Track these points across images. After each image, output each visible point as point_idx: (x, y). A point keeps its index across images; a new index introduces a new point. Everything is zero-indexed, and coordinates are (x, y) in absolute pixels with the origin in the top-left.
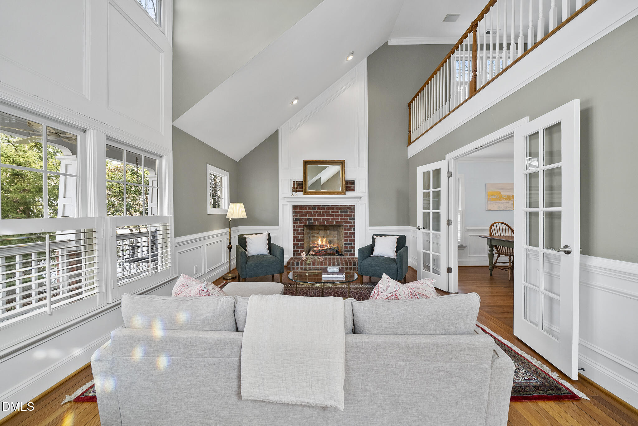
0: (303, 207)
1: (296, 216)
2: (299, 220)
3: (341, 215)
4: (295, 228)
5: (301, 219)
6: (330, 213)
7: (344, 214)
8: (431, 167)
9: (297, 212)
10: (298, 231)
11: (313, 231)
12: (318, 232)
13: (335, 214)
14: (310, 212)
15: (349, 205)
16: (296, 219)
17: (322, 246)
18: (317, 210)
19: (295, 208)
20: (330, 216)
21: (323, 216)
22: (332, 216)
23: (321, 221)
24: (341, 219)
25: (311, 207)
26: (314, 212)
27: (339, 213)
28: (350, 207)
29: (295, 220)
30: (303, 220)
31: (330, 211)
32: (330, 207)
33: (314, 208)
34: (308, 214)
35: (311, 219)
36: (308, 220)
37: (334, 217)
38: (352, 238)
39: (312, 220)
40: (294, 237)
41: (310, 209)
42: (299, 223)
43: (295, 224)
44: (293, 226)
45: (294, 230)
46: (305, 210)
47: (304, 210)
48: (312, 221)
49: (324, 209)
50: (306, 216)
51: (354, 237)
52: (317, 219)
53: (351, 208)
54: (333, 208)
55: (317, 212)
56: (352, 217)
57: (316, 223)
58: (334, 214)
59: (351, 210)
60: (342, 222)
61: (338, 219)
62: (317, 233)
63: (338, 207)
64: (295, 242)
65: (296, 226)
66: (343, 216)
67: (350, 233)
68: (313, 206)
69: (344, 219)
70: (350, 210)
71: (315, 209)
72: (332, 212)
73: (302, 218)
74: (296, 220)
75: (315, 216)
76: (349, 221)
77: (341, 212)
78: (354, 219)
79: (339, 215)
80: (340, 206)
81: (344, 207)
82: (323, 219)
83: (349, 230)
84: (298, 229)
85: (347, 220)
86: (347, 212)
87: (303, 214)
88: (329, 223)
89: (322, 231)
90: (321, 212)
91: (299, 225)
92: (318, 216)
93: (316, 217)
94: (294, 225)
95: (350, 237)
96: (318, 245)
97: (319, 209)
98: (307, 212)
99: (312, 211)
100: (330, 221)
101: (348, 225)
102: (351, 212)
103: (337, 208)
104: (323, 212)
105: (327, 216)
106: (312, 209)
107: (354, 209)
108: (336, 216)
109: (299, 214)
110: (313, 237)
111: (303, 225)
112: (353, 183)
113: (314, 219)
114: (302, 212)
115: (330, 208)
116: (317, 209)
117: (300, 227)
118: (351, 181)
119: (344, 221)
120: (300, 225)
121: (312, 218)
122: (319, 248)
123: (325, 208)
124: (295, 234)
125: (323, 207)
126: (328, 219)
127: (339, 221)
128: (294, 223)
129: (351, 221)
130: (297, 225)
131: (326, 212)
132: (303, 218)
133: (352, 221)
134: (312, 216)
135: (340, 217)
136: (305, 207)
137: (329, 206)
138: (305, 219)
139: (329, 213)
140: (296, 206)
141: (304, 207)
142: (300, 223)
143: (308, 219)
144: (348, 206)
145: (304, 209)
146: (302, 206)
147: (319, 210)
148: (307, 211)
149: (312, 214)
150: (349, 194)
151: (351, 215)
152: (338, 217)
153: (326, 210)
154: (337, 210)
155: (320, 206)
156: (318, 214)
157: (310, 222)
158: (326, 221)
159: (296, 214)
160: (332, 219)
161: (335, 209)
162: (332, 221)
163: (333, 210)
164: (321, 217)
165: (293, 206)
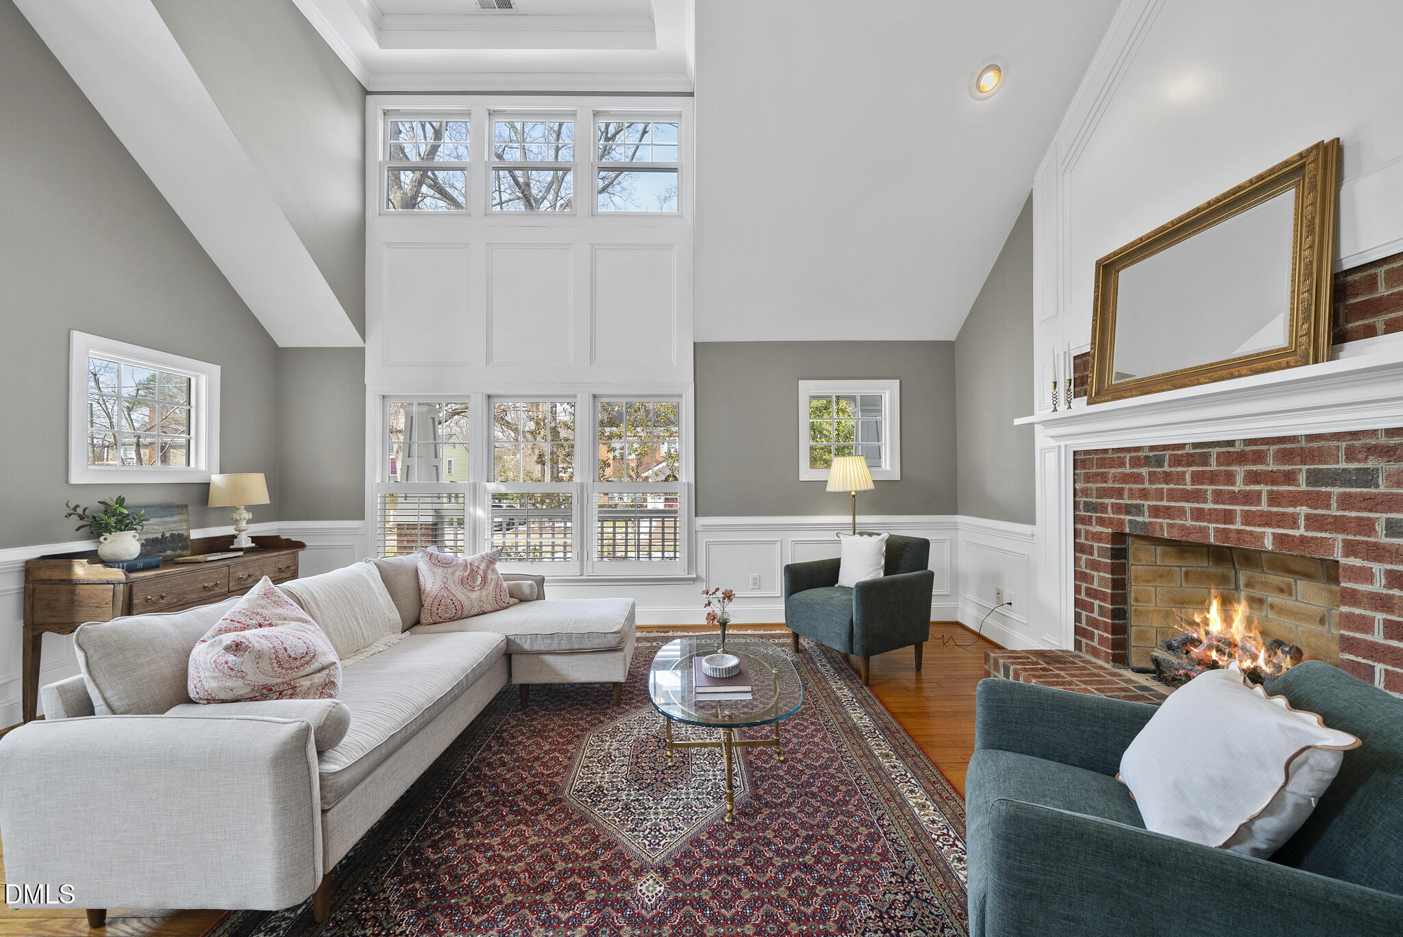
0: (1110, 455)
1: (1083, 492)
2: (1095, 508)
3: (1321, 500)
4: (1082, 540)
5: (1103, 508)
6: (1239, 486)
7: (1338, 490)
9: (1088, 478)
10: (1092, 554)
11: (1257, 576)
13: (1272, 492)
14: (1137, 478)
15: (1392, 433)
16: (1089, 507)
18: (1166, 468)
19: (1081, 460)
20: (1234, 498)
21: (1201, 496)
22: (1251, 498)
23: (1189, 523)
24: (1315, 523)
25: (1140, 454)
26: (1153, 477)
27: (1304, 487)
29: (1081, 507)
30: (1110, 509)
31: (1240, 471)
32: (1238, 448)
33: (1153, 456)
34: (1127, 486)
35: (1138, 510)
36: (1128, 513)
37: (1266, 507)
39: (1147, 514)
40: (1080, 576)
41: (1136, 462)
42: (1094, 522)
43: (1082, 523)
44: (1076, 533)
45: (1078, 548)
46: (1119, 470)
47: (1113, 471)
48: (1145, 518)
49: (1205, 459)
50: (1119, 493)
52: (1167, 512)
54: (1259, 457)
55: (1167, 478)
57: (1162, 529)
58: (1266, 488)
60: (1329, 544)
61: (1293, 522)
63: (1298, 449)
64: (1083, 596)
65: (1086, 532)
66: (1328, 506)
68: (1152, 448)
69: (1339, 524)
71: (1160, 461)
72: (1253, 478)
73: (1106, 501)
74: (1084, 511)
75: (1159, 495)
76: (1382, 540)
77: (1316, 478)
79: (1295, 500)
81: (1342, 445)
82: (1199, 515)
84: (1092, 547)
85: (1369, 531)
86: (1366, 477)
87: (1110, 485)
88: (1233, 536)
90: (1188, 477)
91: (1096, 528)
92: (1172, 496)
93: (1165, 503)
94: (1079, 526)
97: (1176, 460)
98: (1125, 478)
99: (1144, 471)
100: (1238, 526)
101: (1377, 567)
103: (1285, 456)
105: (1219, 497)
106: (1147, 461)
108: (1274, 499)
110: (1256, 606)
111: (1110, 530)
113: (1155, 511)
114: (1104, 476)
115: (1240, 458)
116: (1166, 464)
117: (1098, 537)
119: (1339, 536)
120: (1100, 529)
121: (1146, 503)
123: (1209, 456)
124: (1083, 563)
125: (1197, 454)
126: (1228, 517)
127: (1301, 531)
128: (1077, 519)
130: (1087, 527)
131: (1213, 478)
132: (1110, 501)
134: (1144, 494)
135: (1303, 510)
136: (1118, 456)
137: (1231, 443)
138: (1118, 509)
139: (1233, 484)
140: (1087, 452)
141: (1115, 456)
142: (1101, 522)
143: (1128, 509)
144: (1382, 440)
145: (1112, 463)
146: (1105, 451)
147: (1181, 469)
148: (1126, 475)
149: (1147, 485)
152: (1290, 510)
153: (1214, 467)
154: (1287, 468)
155: (1182, 446)
156: (1171, 490)
157: (1138, 522)
158: (1212, 526)
159: (1085, 485)
160: (1248, 518)
161: (1270, 459)
162: (1248, 528)
163: (1255, 468)
164: (1188, 501)
165: (1075, 452)
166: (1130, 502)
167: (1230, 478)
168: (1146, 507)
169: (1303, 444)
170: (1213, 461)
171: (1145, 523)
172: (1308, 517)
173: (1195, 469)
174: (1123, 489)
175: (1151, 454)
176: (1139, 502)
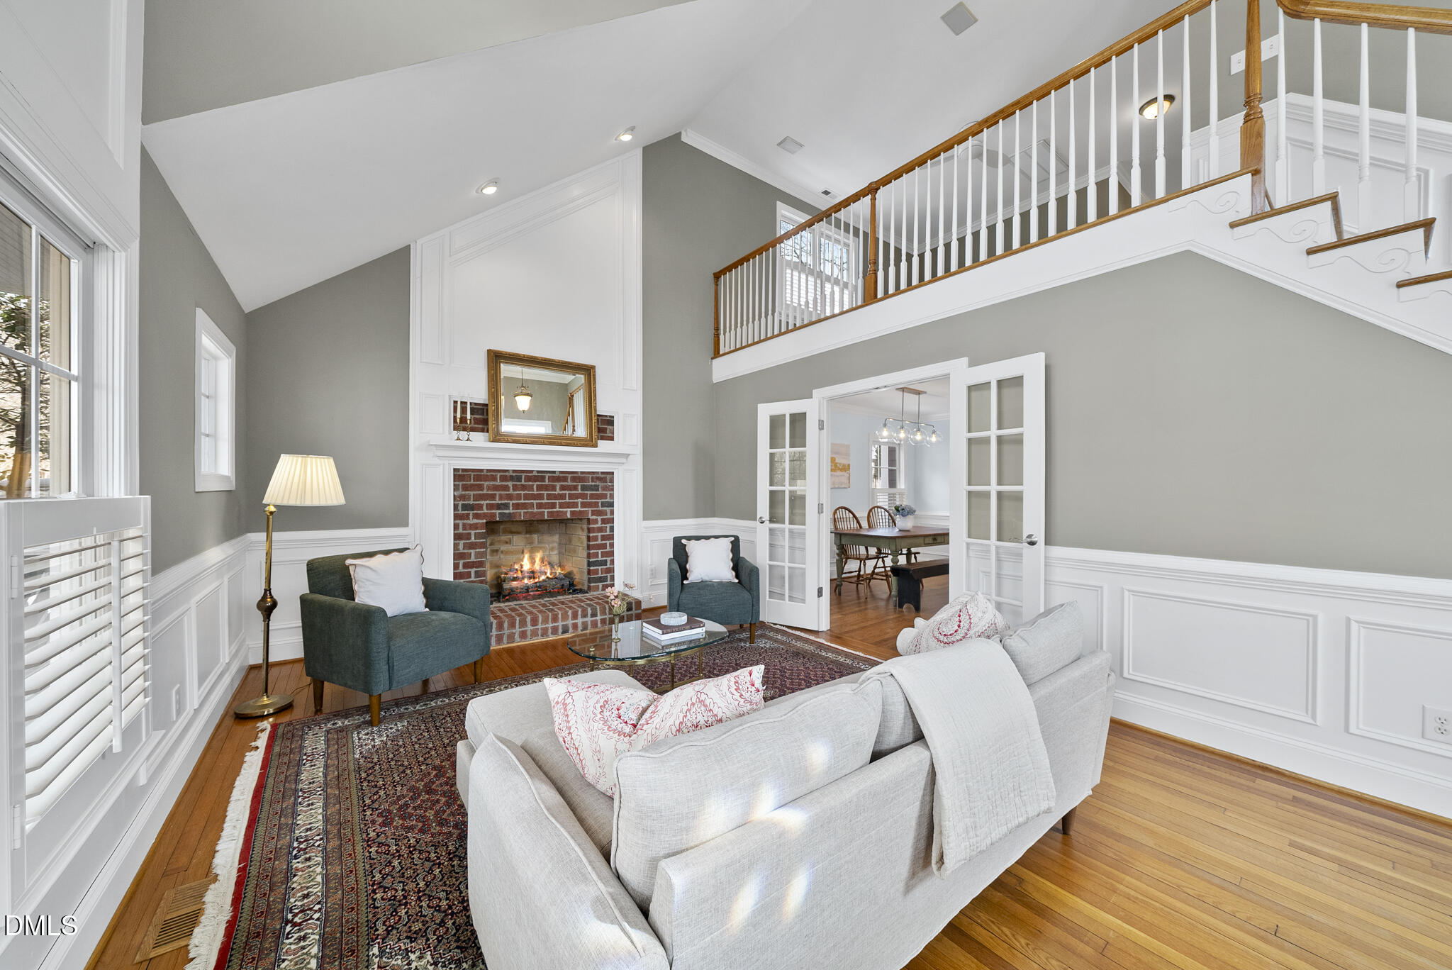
0: (485, 473)
1: (462, 497)
2: (472, 508)
3: (584, 496)
4: (461, 530)
5: (480, 507)
6: (558, 492)
7: (589, 492)
8: (786, 408)
9: (465, 488)
10: (470, 539)
12: (508, 540)
13: (569, 494)
14: (506, 488)
15: (602, 473)
16: (465, 507)
17: (532, 574)
18: (523, 482)
19: (461, 476)
20: (556, 497)
21: (541, 497)
22: (562, 497)
23: (535, 510)
24: (584, 505)
25: (507, 474)
26: (515, 488)
27: (580, 492)
28: (603, 476)
29: (460, 508)
30: (484, 507)
31: (558, 485)
32: (557, 474)
33: (516, 476)
34: (498, 493)
35: (506, 506)
36: (499, 509)
37: (567, 500)
38: (608, 549)
39: (511, 508)
40: (458, 556)
41: (504, 478)
42: (471, 518)
43: (461, 519)
44: (456, 527)
45: (457, 537)
46: (491, 483)
47: (487, 483)
48: (511, 511)
49: (543, 479)
50: (493, 497)
51: (612, 545)
52: (524, 506)
53: (605, 480)
54: (565, 479)
55: (524, 488)
56: (608, 500)
57: (520, 515)
58: (567, 492)
59: (605, 484)
60: (587, 512)
61: (575, 505)
62: (507, 543)
63: (578, 477)
64: (461, 569)
65: (464, 525)
66: (587, 499)
67: (603, 538)
68: (514, 471)
69: (589, 505)
70: (603, 484)
71: (519, 479)
72: (563, 488)
73: (482, 502)
74: (463, 510)
75: (519, 497)
76: (600, 508)
77: (584, 488)
78: (611, 505)
79: (577, 496)
80: (582, 473)
81: (591, 476)
82: (540, 506)
83: (600, 530)
84: (470, 534)
85: (598, 507)
86: (596, 488)
87: (485, 492)
88: (555, 514)
89: (520, 536)
90: (535, 487)
91: (473, 521)
92: (526, 497)
93: (522, 501)
94: (457, 522)
95: (604, 546)
96: (522, 572)
97: (528, 479)
98: (496, 488)
99: (510, 484)
100: (558, 509)
101: (599, 518)
102: (605, 488)
103: (574, 479)
104: (539, 488)
105: (549, 497)
106: (512, 478)
107: (612, 481)
108: (571, 496)
109: (472, 493)
111: (485, 521)
112: (610, 421)
113: (517, 506)
114: (480, 487)
115: (558, 479)
116: (523, 480)
117: (474, 527)
118: (606, 416)
119: (590, 509)
120: (476, 521)
121: (511, 502)
122: (526, 581)
123: (544, 477)
124: (461, 547)
125: (539, 476)
126: (553, 506)
127: (579, 509)
128: (456, 517)
129: (605, 508)
130: (465, 521)
131: (546, 488)
132: (485, 502)
133: (608, 509)
134: (510, 497)
135: (580, 500)
136: (491, 474)
137: (554, 472)
138: (490, 507)
139: (555, 491)
140: (464, 470)
141: (488, 474)
142: (476, 516)
143: (499, 507)
144: (600, 475)
145: (486, 478)
146: (482, 470)
147: (531, 483)
148: (498, 486)
149: (511, 491)
150: (603, 445)
151: (604, 496)
152: (576, 501)
153: (547, 483)
154: (575, 484)
155: (532, 472)
156: (526, 494)
157: (505, 513)
158: (546, 511)
159: (463, 493)
160: (561, 506)
161: (569, 480)
162: (561, 510)
163: (563, 484)
164: (535, 499)
165: (454, 469)
166: (500, 502)
167: (554, 488)
168: (511, 504)
169: (580, 475)
170: (547, 480)
171: (510, 513)
172: (581, 503)
173: (539, 483)
174: (495, 494)
175: (514, 474)
176: (506, 501)
